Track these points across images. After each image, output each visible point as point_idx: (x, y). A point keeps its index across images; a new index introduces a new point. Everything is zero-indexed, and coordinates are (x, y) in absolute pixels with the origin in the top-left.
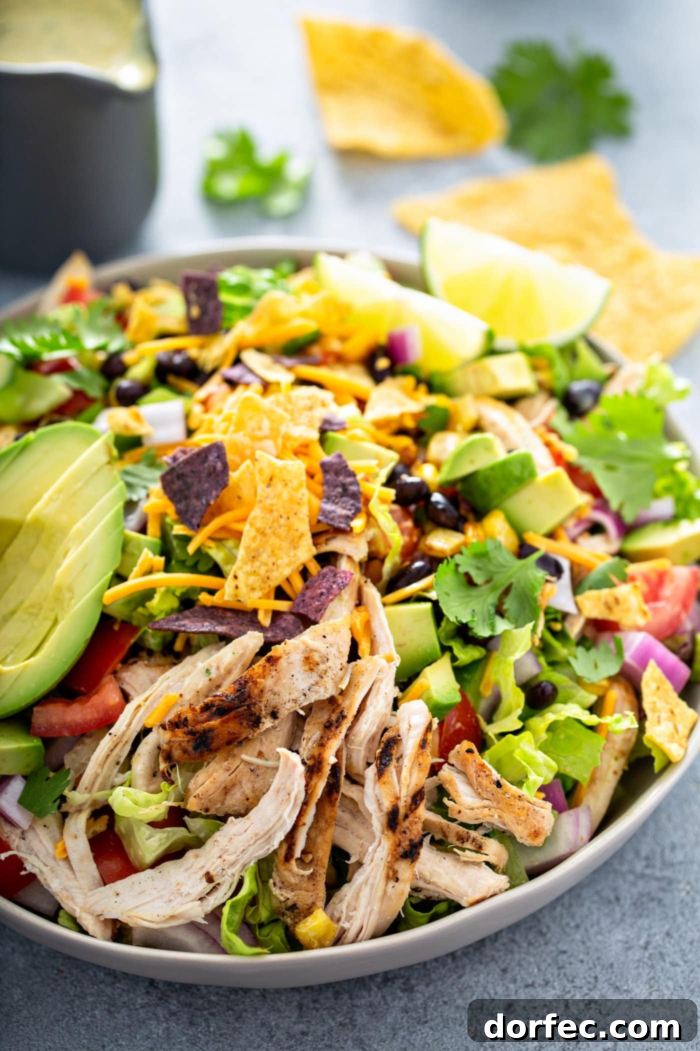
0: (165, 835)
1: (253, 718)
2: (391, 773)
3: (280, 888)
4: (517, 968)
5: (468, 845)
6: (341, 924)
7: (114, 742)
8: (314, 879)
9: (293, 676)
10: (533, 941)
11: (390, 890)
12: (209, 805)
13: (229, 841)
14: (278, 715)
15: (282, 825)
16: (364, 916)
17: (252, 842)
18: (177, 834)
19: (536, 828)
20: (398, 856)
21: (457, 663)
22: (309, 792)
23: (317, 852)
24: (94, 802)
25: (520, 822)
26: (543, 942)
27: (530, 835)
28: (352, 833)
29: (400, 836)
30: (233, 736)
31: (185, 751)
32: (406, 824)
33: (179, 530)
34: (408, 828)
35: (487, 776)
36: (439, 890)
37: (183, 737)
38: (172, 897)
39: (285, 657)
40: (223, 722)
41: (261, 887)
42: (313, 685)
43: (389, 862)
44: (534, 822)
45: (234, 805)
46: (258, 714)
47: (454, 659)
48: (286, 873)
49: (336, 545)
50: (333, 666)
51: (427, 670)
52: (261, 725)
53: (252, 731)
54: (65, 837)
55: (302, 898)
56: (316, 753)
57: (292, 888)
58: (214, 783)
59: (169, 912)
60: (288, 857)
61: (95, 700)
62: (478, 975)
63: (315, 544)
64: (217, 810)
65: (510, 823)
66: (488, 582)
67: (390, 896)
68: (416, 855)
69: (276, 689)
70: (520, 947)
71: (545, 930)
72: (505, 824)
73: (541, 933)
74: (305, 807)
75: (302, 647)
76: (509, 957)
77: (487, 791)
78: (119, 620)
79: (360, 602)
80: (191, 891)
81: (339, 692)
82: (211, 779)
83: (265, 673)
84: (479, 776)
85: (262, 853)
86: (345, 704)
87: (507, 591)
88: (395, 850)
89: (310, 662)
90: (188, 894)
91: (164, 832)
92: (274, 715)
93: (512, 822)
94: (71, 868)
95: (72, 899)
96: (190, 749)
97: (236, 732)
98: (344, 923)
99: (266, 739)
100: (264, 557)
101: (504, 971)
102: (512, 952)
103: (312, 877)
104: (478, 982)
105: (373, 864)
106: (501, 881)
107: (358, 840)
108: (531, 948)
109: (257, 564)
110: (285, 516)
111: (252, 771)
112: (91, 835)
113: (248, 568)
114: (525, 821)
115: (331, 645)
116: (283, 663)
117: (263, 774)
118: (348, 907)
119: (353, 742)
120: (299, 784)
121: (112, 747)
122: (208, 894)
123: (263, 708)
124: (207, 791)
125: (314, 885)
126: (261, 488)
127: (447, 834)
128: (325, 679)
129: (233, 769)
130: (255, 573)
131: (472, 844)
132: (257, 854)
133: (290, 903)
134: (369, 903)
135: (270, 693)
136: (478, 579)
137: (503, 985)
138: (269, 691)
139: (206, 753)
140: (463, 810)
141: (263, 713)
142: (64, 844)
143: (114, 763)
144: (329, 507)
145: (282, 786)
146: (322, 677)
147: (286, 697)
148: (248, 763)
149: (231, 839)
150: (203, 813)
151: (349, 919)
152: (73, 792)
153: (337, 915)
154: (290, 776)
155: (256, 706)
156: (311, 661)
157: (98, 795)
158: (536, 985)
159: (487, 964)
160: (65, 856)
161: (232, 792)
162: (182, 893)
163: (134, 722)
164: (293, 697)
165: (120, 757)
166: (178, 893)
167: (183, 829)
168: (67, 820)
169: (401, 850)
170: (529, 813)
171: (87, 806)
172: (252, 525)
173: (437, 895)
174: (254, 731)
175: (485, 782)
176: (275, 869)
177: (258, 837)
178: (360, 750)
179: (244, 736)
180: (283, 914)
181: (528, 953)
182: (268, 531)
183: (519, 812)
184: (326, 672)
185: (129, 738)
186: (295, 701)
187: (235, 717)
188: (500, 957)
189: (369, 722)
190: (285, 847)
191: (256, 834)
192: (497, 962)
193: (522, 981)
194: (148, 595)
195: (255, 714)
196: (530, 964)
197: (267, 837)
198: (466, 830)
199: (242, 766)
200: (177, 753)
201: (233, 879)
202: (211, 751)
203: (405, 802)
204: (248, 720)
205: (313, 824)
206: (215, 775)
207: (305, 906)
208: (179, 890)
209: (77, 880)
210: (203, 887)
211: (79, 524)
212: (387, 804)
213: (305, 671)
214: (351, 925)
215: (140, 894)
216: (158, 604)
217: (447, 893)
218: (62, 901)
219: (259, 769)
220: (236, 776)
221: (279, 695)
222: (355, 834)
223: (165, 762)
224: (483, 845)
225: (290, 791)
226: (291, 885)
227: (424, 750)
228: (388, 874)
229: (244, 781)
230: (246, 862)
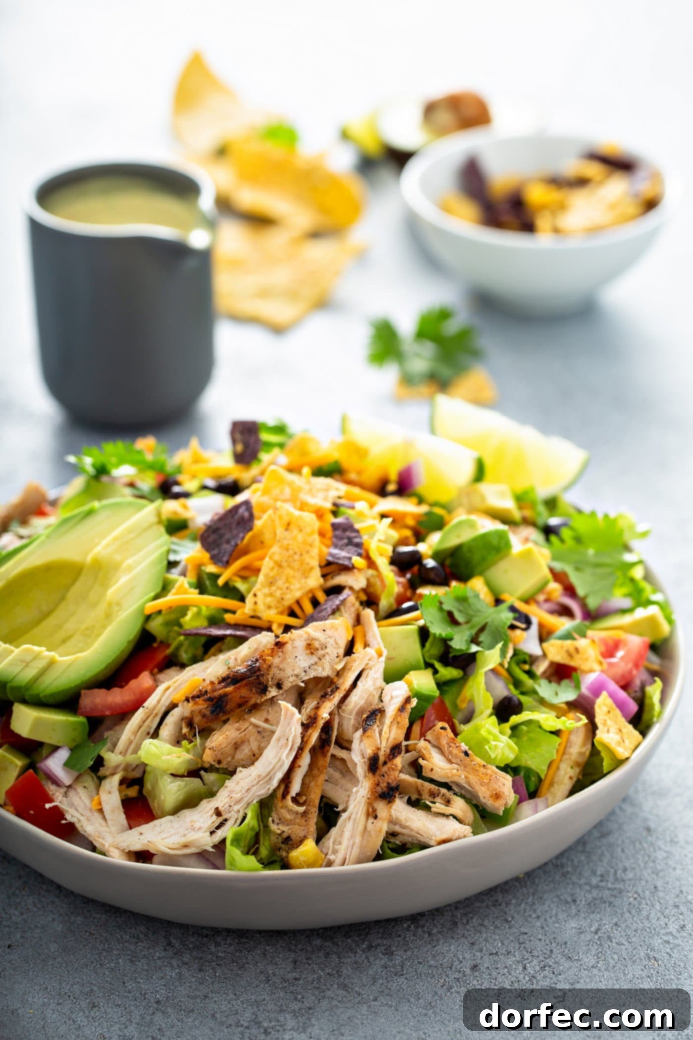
0: (184, 783)
1: (261, 686)
2: (374, 730)
3: (278, 824)
4: (484, 943)
5: (438, 800)
6: (328, 857)
7: (146, 713)
8: (306, 816)
9: (296, 657)
10: (499, 925)
11: (370, 826)
12: (221, 757)
13: (237, 785)
14: (282, 686)
15: (281, 766)
16: (347, 848)
17: (255, 782)
18: (195, 782)
19: (498, 792)
20: (377, 795)
21: (438, 676)
22: (305, 739)
23: (310, 795)
24: (127, 768)
25: (483, 784)
26: (507, 927)
27: (491, 796)
28: (341, 788)
29: (379, 778)
30: (244, 700)
31: (204, 716)
32: (385, 769)
33: (211, 568)
34: (386, 773)
35: (457, 747)
36: (413, 833)
37: (203, 704)
38: (187, 832)
39: (290, 642)
40: (236, 689)
41: (262, 828)
42: (313, 665)
43: (368, 799)
44: (496, 786)
45: (242, 760)
46: (265, 683)
47: (435, 672)
48: (283, 812)
49: (341, 579)
50: (330, 652)
51: (412, 673)
52: (267, 693)
53: (259, 697)
54: (101, 793)
55: (296, 831)
56: (312, 714)
57: (287, 823)
58: (227, 739)
59: (183, 840)
60: (284, 796)
61: (133, 684)
62: (450, 945)
63: (324, 576)
64: (228, 763)
65: (474, 783)
66: (467, 622)
67: (370, 832)
68: (393, 797)
69: (281, 666)
70: (487, 929)
71: (510, 919)
72: (470, 786)
73: (506, 920)
74: (300, 752)
75: (305, 636)
76: (478, 935)
77: (456, 757)
78: (159, 640)
79: (358, 621)
80: (202, 826)
81: (335, 674)
82: (224, 736)
83: (273, 654)
84: (450, 747)
85: (263, 791)
86: (340, 681)
87: (482, 629)
88: (375, 789)
89: (310, 648)
90: (200, 828)
91: (183, 781)
92: (279, 686)
93: (476, 783)
94: (104, 818)
95: (103, 839)
96: (208, 713)
97: (246, 696)
98: (330, 855)
99: (272, 710)
100: (280, 583)
101: (473, 944)
102: (480, 932)
103: (305, 814)
104: (450, 950)
105: (356, 802)
106: (467, 829)
108: (497, 931)
109: (274, 588)
110: (299, 553)
111: (259, 732)
112: (124, 798)
113: (266, 591)
114: (488, 784)
115: (330, 637)
116: (288, 647)
117: (268, 736)
118: (334, 843)
119: (344, 711)
120: (296, 729)
121: (144, 719)
122: (218, 827)
123: (270, 679)
124: (220, 745)
125: (306, 821)
126: (280, 531)
127: (422, 792)
128: (323, 660)
129: (243, 729)
130: (271, 595)
131: (441, 798)
132: (259, 793)
133: (285, 835)
134: (352, 836)
135: (276, 669)
136: (459, 617)
137: (471, 953)
138: (276, 667)
139: (221, 715)
140: (435, 769)
141: (270, 683)
142: (99, 799)
143: (145, 733)
144: (335, 551)
145: (283, 734)
146: (320, 659)
147: (289, 672)
148: (256, 726)
149: (238, 783)
150: (217, 766)
151: (335, 852)
152: (110, 753)
153: (325, 851)
154: (289, 724)
155: (264, 677)
156: (312, 647)
157: (130, 758)
158: (499, 954)
159: (458, 939)
160: (99, 807)
161: (241, 748)
162: (195, 828)
163: (164, 699)
164: (296, 672)
165: (150, 728)
166: (191, 829)
167: (199, 779)
168: (103, 782)
169: (379, 790)
170: (491, 778)
171: (122, 767)
172: (271, 558)
173: (410, 839)
174: (262, 697)
175: (455, 751)
176: (274, 809)
177: (260, 779)
178: (350, 719)
179: (252, 702)
180: (280, 849)
181: (494, 933)
182: (284, 564)
183: (483, 776)
184: (324, 656)
185: (159, 711)
186: (297, 676)
187: (246, 685)
188: (470, 935)
189: (358, 695)
190: (282, 787)
191: (259, 776)
192: (466, 938)
193: (487, 951)
194: (183, 610)
195: (263, 683)
196: (495, 940)
197: (268, 778)
198: (437, 788)
199: (250, 728)
200: (197, 719)
201: (238, 815)
202: (225, 713)
203: (385, 751)
204: (257, 688)
205: (307, 772)
206: (228, 733)
207: (298, 838)
208: (192, 826)
209: (109, 827)
210: (213, 822)
211: (130, 561)
212: (369, 752)
213: (307, 654)
214: (336, 858)
215: (160, 833)
216: (190, 621)
217: (419, 836)
218: (95, 840)
219: (265, 732)
220: (245, 735)
221: (284, 671)
222: (344, 788)
223: (188, 728)
224: (451, 800)
225: (288, 737)
226: (287, 820)
227: (402, 713)
228: (368, 811)
229: (252, 739)
230: (250, 801)
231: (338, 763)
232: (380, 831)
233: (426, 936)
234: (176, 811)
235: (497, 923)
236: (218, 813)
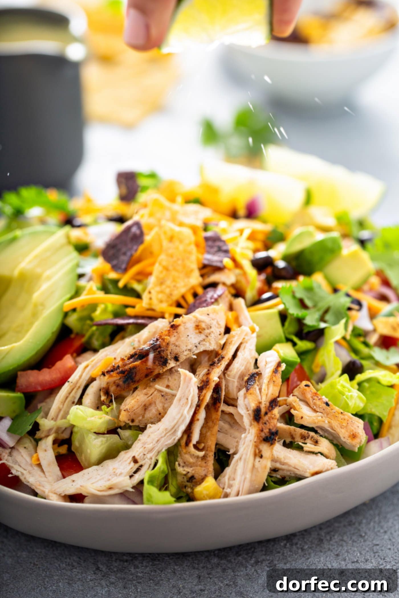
0: (105, 439)
1: (162, 360)
2: (255, 389)
3: (183, 467)
4: (346, 554)
5: (308, 441)
6: (225, 490)
7: (71, 386)
8: (205, 459)
9: (188, 336)
10: (356, 540)
11: (257, 464)
12: (134, 417)
13: (148, 437)
14: (179, 359)
15: (183, 421)
16: (240, 482)
17: (163, 435)
18: (114, 438)
19: (354, 433)
20: (261, 439)
21: (297, 347)
22: (201, 398)
23: (207, 442)
24: (58, 430)
25: (343, 427)
26: (362, 541)
27: (349, 437)
28: (231, 436)
29: (263, 426)
30: (149, 371)
31: (118, 386)
32: (266, 418)
33: (113, 275)
34: (267, 421)
35: (319, 399)
36: (290, 468)
37: (116, 377)
38: (110, 477)
39: (183, 325)
40: (142, 363)
41: (170, 471)
42: (202, 341)
43: (255, 442)
44: (352, 428)
45: (151, 418)
46: (165, 357)
47: (295, 345)
48: (187, 457)
49: (215, 277)
50: (214, 331)
51: (277, 345)
52: (168, 364)
53: (161, 368)
54: (38, 451)
55: (198, 471)
56: (205, 378)
57: (191, 465)
58: (137, 402)
59: (108, 484)
60: (187, 444)
61: (59, 364)
62: (320, 557)
63: (202, 276)
64: (140, 421)
65: (336, 427)
66: (315, 306)
67: (257, 469)
68: (274, 440)
69: (177, 344)
70: (347, 543)
71: (363, 535)
72: (333, 429)
73: (361, 536)
74: (198, 408)
75: (194, 319)
76: (340, 548)
77: (319, 408)
78: (75, 332)
79: (231, 308)
80: (123, 471)
81: (219, 347)
82: (135, 400)
83: (170, 334)
84: (314, 399)
85: (171, 441)
86: (224, 353)
87: (326, 311)
88: (259, 434)
89: (199, 328)
90: (121, 474)
91: (104, 437)
92: (176, 359)
93: (337, 426)
94: (42, 471)
95: (43, 487)
96: (121, 383)
97: (151, 368)
98: (227, 489)
99: (171, 378)
100: (168, 282)
101: (337, 555)
102: (342, 546)
103: (204, 458)
104: (320, 561)
105: (245, 445)
106: (332, 463)
107: (234, 440)
108: (354, 544)
109: (164, 287)
110: (181, 259)
111: (162, 396)
112: (57, 454)
113: (158, 289)
114: (346, 427)
115: (213, 319)
116: (181, 328)
117: (170, 399)
118: (229, 479)
119: (229, 376)
120: (194, 390)
121: (70, 391)
122: (135, 472)
123: (169, 354)
124: (133, 407)
125: (206, 463)
126: (165, 243)
127: (294, 436)
128: (209, 337)
129: (150, 394)
130: (162, 292)
131: (311, 440)
132: (167, 443)
133: (190, 475)
134: (243, 473)
135: (173, 345)
136: (308, 303)
137: (337, 562)
138: (173, 344)
139: (132, 384)
140: (305, 417)
141: (169, 357)
142: (38, 456)
143: (71, 402)
144: (209, 256)
145: (183, 395)
146: (207, 337)
147: (183, 348)
148: (160, 391)
149: (149, 436)
150: (131, 424)
151: (230, 486)
152: (44, 419)
153: (222, 485)
154: (188, 387)
155: (164, 352)
156: (200, 327)
157: (61, 423)
158: (359, 562)
159: (325, 552)
160: (38, 463)
161: (150, 409)
162: (117, 474)
163: (84, 374)
164: (189, 348)
165: (75, 398)
166: (114, 474)
167: (117, 436)
168: (40, 443)
169: (263, 435)
170: (348, 422)
171: (53, 431)
172: (160, 264)
173: (288, 473)
174: (163, 368)
175: (318, 403)
176: (179, 455)
177: (167, 432)
178: (234, 382)
179: (156, 372)
180: (185, 487)
181: (353, 546)
182: (171, 268)
183: (342, 421)
184: (210, 334)
185: (81, 385)
186: (190, 350)
188: (334, 549)
189: (239, 363)
190: (185, 437)
191: (166, 429)
192: (332, 551)
193: (349, 560)
194: (93, 307)
195: (164, 357)
196: (354, 551)
197: (173, 430)
198: (306, 432)
199: (156, 393)
200: (112, 389)
201: (151, 462)
202: (134, 382)
203: (265, 404)
204: (159, 361)
205: (204, 424)
206: (138, 398)
207: (200, 477)
208: (114, 472)
209: (47, 478)
210: (131, 468)
211: (48, 273)
212: (253, 405)
213: (196, 333)
214: (232, 491)
215: (89, 479)
216: (98, 315)
217: (296, 470)
218: (36, 488)
219: (167, 395)
220: (152, 398)
221: (179, 347)
222: (232, 436)
223: (105, 396)
224: (319, 441)
225: (188, 397)
226: (190, 463)
227: (276, 374)
228: (255, 452)
229: (158, 402)
230: (160, 449)
231: (226, 417)
232: (265, 467)
233: (300, 551)
234: (99, 462)
235: (354, 538)
236: (135, 461)
